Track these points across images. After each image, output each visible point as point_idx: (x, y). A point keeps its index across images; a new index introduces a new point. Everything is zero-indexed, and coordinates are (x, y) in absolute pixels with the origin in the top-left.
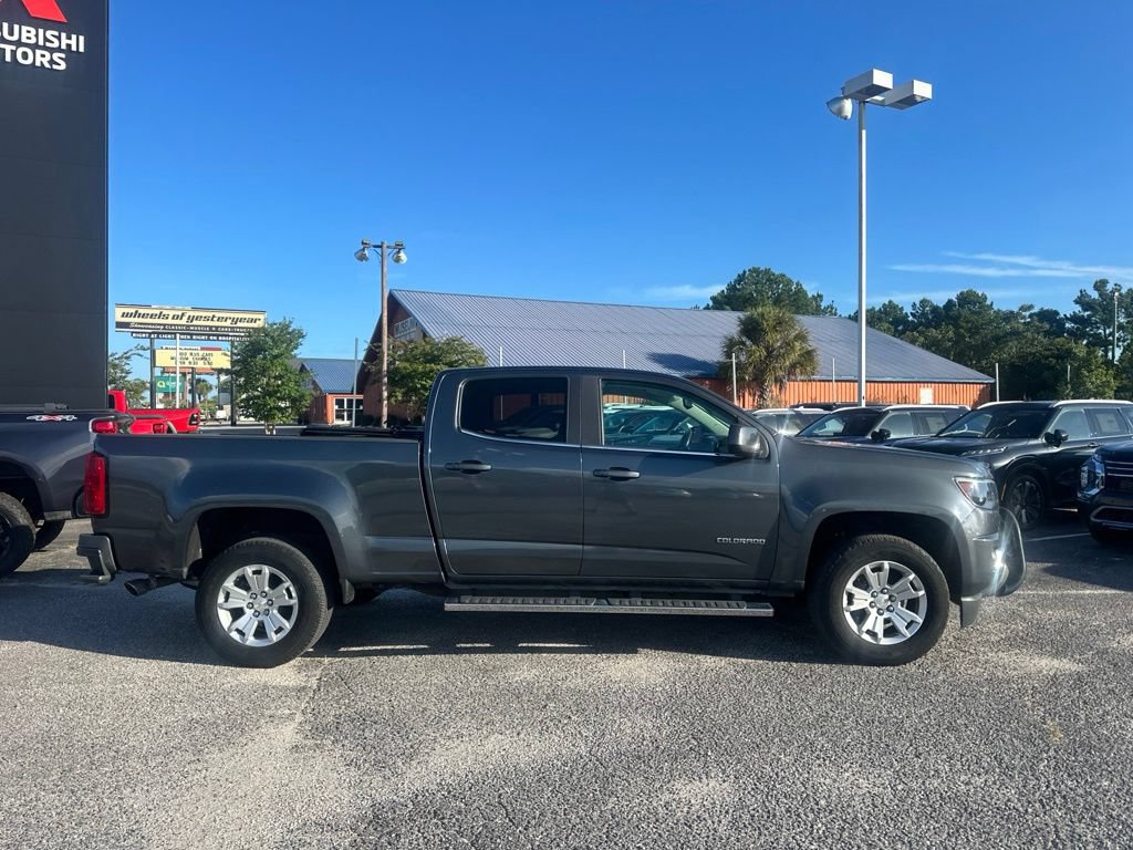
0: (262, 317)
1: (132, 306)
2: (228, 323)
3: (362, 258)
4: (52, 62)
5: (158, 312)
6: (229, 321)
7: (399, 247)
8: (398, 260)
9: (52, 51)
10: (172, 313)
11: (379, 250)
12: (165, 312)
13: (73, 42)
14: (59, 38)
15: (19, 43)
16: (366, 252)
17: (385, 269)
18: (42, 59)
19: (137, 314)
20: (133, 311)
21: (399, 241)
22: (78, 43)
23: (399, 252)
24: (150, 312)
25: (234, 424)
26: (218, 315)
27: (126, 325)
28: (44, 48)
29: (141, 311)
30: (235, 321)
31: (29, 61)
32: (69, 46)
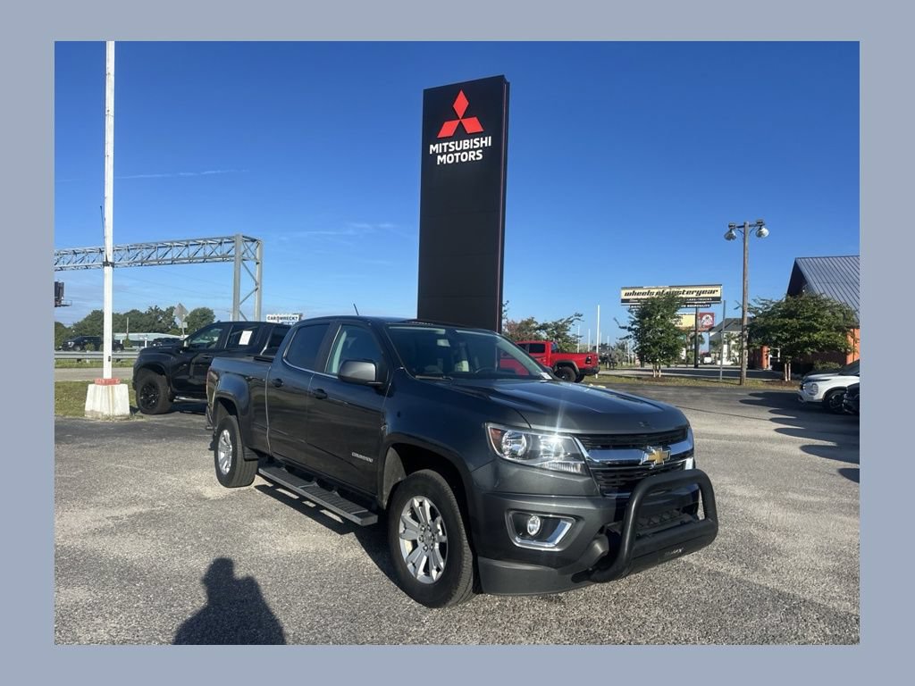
0: (719, 289)
1: (631, 288)
2: (694, 295)
3: (730, 237)
4: (476, 156)
5: (647, 291)
6: (695, 294)
7: (760, 224)
8: (760, 235)
9: (476, 150)
10: (656, 291)
11: (742, 229)
12: (652, 291)
13: (486, 142)
14: (479, 141)
15: (462, 151)
16: (733, 232)
17: (747, 244)
18: (471, 156)
19: (634, 293)
20: (632, 291)
21: (759, 218)
22: (487, 141)
23: (760, 229)
24: (642, 291)
25: (696, 367)
26: (687, 290)
27: (627, 301)
28: (473, 149)
29: (637, 291)
30: (699, 293)
31: (466, 159)
32: (484, 144)
